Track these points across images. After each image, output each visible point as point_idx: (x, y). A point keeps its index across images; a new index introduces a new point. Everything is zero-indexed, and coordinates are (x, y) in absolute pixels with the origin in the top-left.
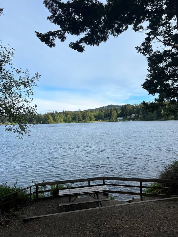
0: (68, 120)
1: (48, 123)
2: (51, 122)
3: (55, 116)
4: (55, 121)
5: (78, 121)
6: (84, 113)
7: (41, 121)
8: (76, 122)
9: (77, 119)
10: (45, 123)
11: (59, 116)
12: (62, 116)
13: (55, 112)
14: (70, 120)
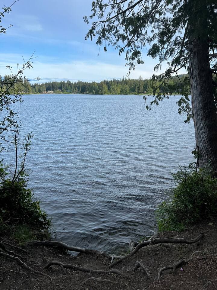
0: (125, 91)
1: (102, 94)
2: (105, 93)
3: (111, 85)
4: (110, 92)
5: (137, 93)
6: (147, 82)
7: (94, 91)
8: (135, 94)
9: (136, 90)
10: (99, 94)
11: (115, 86)
12: (119, 85)
13: (112, 80)
14: (128, 91)
